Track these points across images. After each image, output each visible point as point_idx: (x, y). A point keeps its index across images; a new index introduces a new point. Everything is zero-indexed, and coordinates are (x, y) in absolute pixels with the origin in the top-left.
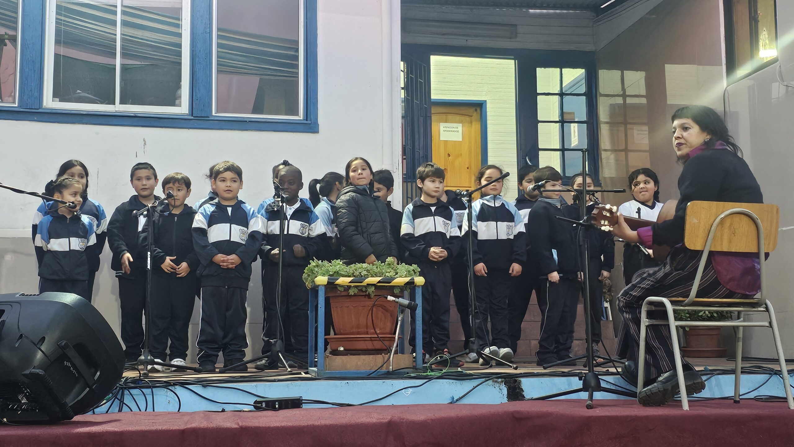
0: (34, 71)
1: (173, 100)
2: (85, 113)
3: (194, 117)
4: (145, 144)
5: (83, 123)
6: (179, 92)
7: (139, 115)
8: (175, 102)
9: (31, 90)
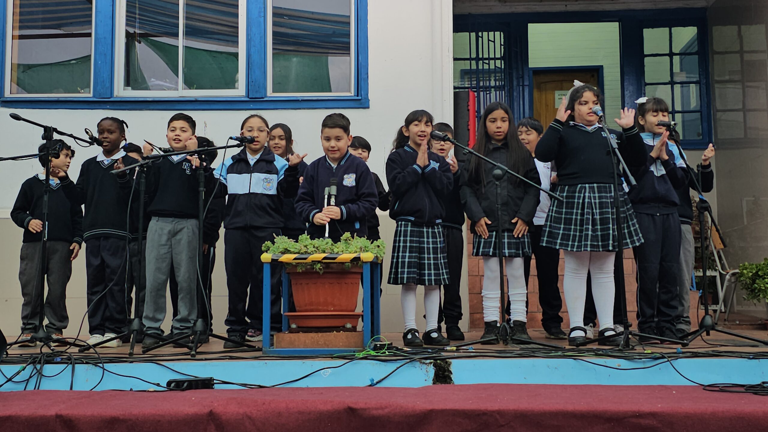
0: (106, 63)
1: (231, 84)
2: (150, 99)
3: (250, 98)
4: (206, 126)
5: (150, 110)
6: (237, 76)
7: (200, 99)
8: (234, 85)
9: (104, 81)
